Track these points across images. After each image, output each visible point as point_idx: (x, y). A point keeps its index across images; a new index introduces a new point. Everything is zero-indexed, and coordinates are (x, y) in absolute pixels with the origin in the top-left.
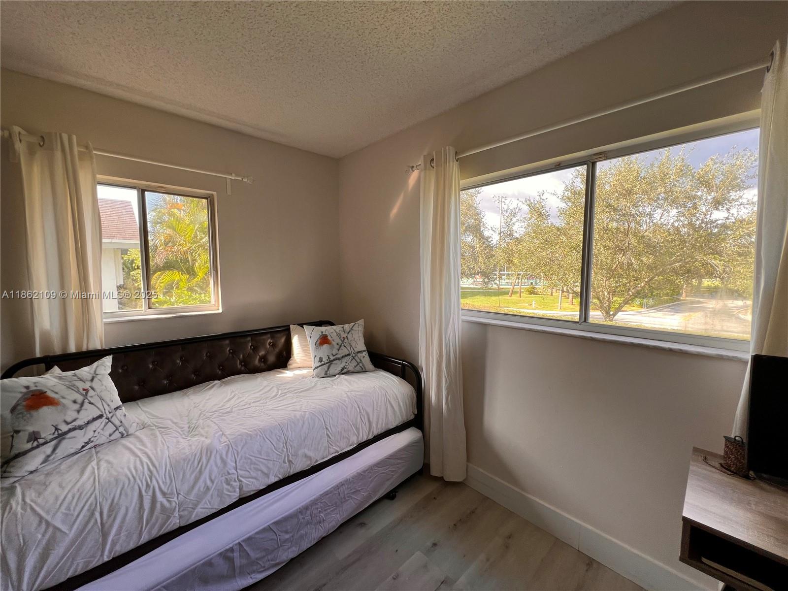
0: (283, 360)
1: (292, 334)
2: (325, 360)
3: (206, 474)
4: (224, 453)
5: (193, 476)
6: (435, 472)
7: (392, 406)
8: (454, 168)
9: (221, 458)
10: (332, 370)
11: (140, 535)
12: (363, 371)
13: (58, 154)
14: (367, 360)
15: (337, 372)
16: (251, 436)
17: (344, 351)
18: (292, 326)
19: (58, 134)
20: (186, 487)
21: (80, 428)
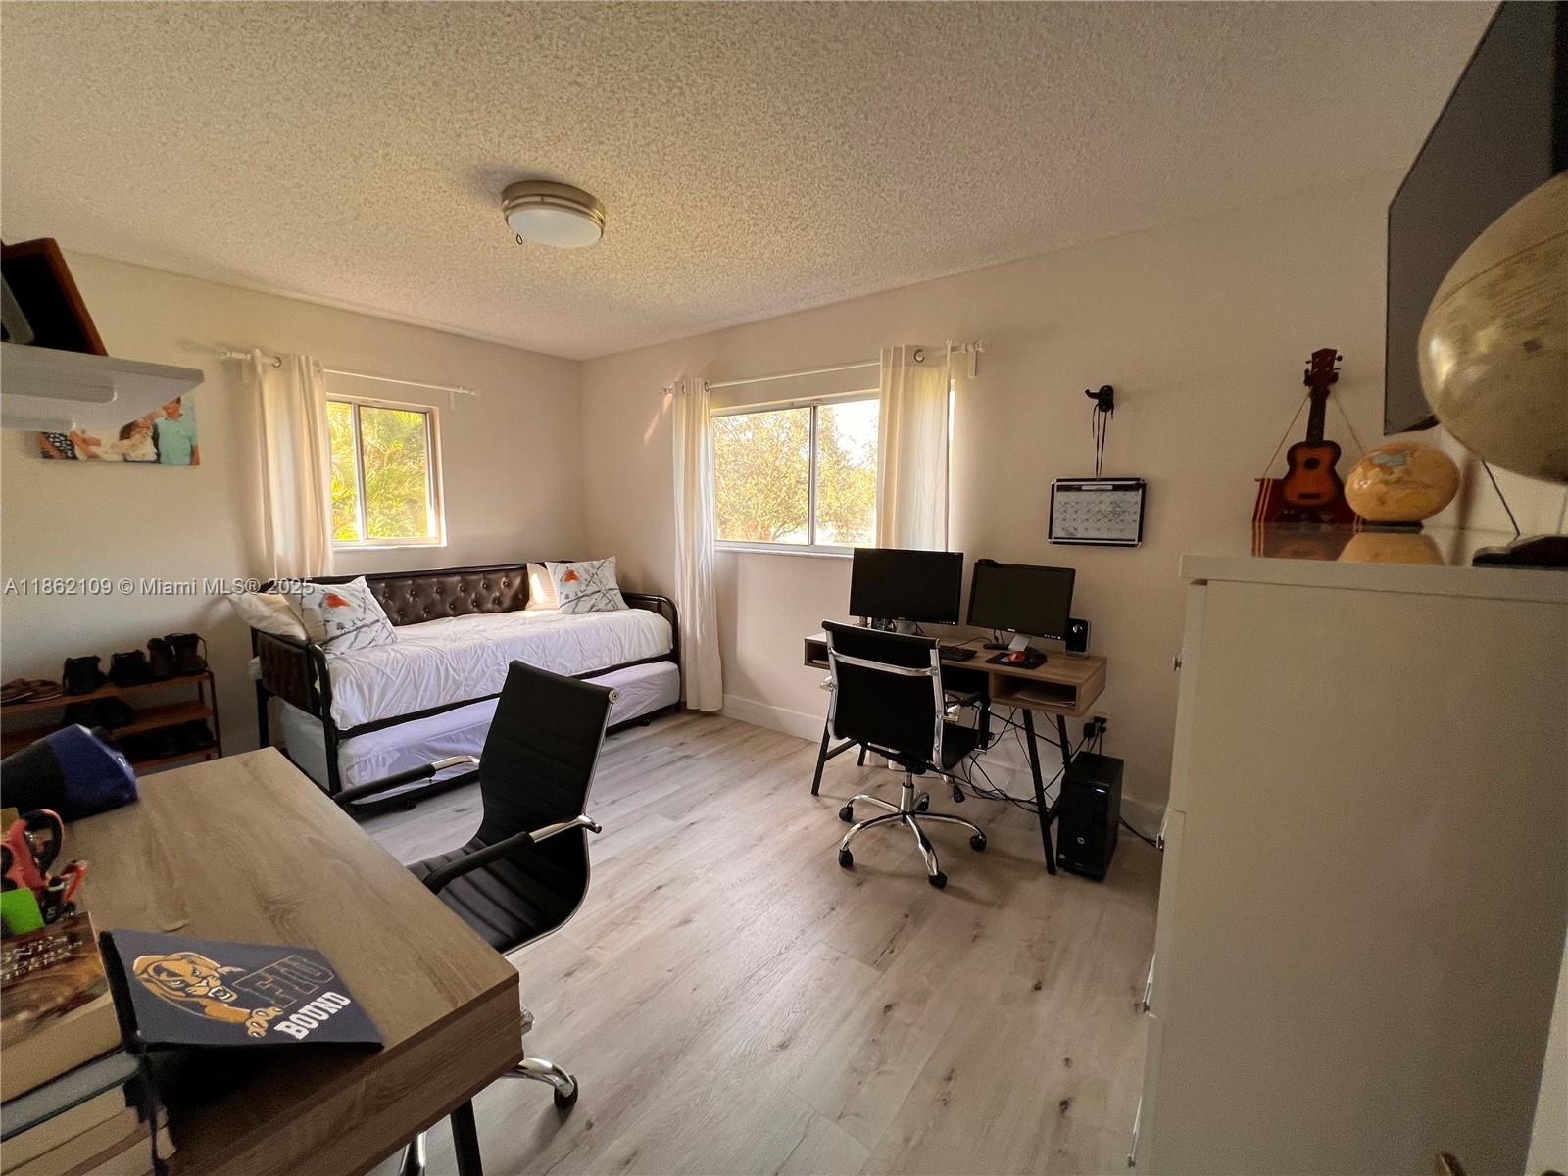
0: (520, 600)
1: (529, 573)
2: (572, 597)
3: (482, 662)
4: (494, 648)
5: (473, 662)
6: (691, 706)
7: (645, 635)
8: (704, 399)
9: (492, 651)
10: (580, 608)
11: (439, 698)
12: (615, 608)
13: (296, 376)
14: (619, 599)
15: (586, 609)
16: (514, 641)
17: (593, 588)
18: (529, 565)
19: (296, 357)
20: (468, 668)
21: (368, 626)
